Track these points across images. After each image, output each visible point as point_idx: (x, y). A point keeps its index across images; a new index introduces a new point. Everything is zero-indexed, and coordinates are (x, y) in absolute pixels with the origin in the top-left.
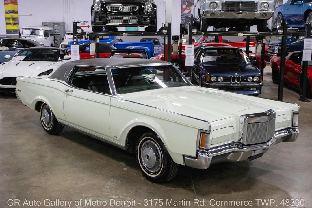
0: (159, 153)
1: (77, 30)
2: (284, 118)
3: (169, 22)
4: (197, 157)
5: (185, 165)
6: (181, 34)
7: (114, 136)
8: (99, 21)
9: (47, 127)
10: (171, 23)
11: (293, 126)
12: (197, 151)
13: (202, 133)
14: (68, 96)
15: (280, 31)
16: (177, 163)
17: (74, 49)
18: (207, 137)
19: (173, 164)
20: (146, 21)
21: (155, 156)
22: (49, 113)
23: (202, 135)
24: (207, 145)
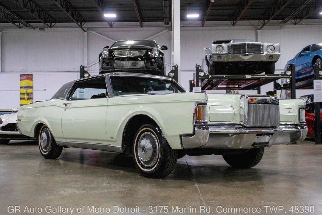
0: (156, 144)
1: (84, 74)
2: (289, 112)
3: (176, 65)
4: (194, 134)
5: (183, 149)
6: (191, 90)
7: (111, 138)
8: (107, 66)
9: (45, 152)
10: (177, 66)
11: (300, 122)
12: (195, 126)
13: (198, 104)
14: (67, 110)
15: (288, 73)
16: (174, 150)
17: (80, 93)
18: (203, 107)
19: (171, 153)
20: (153, 65)
21: (152, 148)
22: (48, 136)
23: (198, 107)
24: (204, 118)
